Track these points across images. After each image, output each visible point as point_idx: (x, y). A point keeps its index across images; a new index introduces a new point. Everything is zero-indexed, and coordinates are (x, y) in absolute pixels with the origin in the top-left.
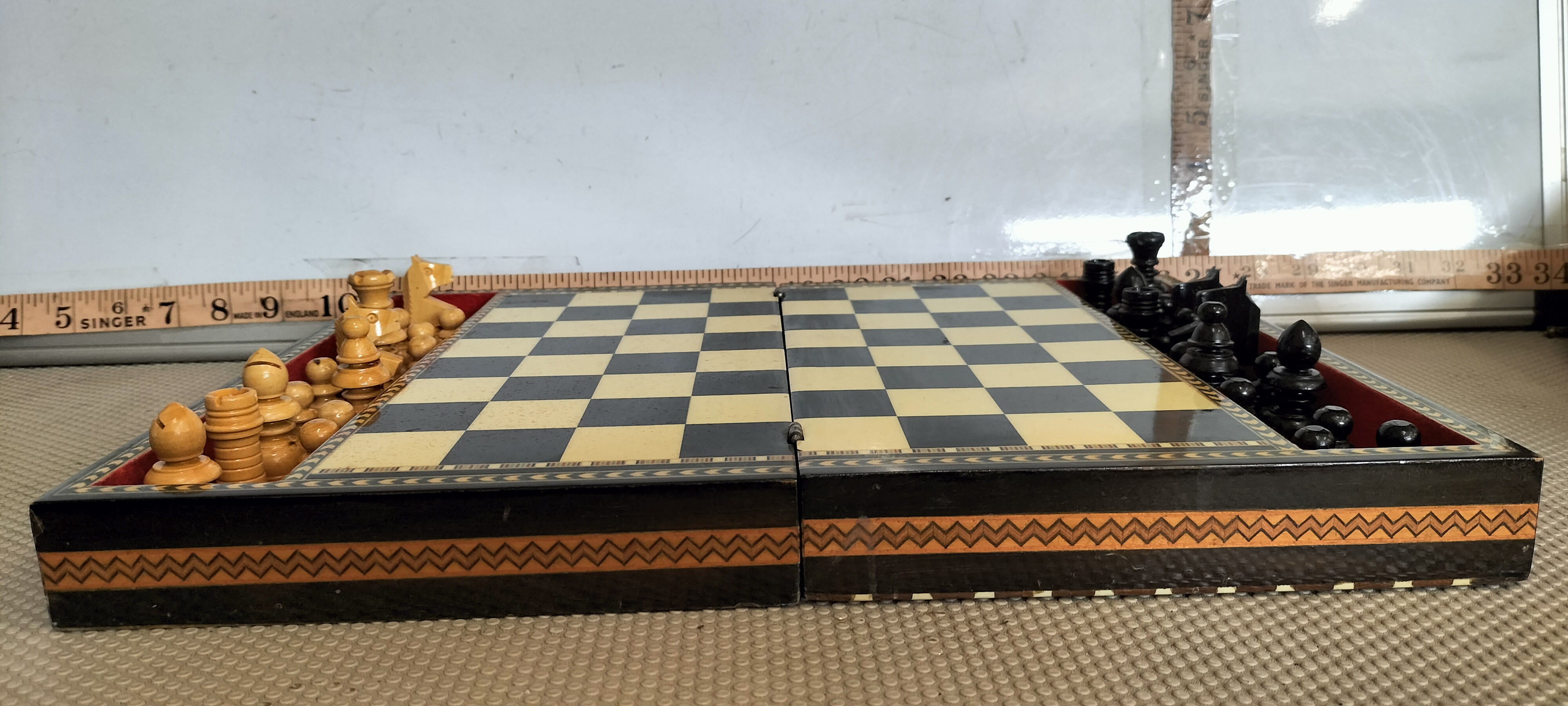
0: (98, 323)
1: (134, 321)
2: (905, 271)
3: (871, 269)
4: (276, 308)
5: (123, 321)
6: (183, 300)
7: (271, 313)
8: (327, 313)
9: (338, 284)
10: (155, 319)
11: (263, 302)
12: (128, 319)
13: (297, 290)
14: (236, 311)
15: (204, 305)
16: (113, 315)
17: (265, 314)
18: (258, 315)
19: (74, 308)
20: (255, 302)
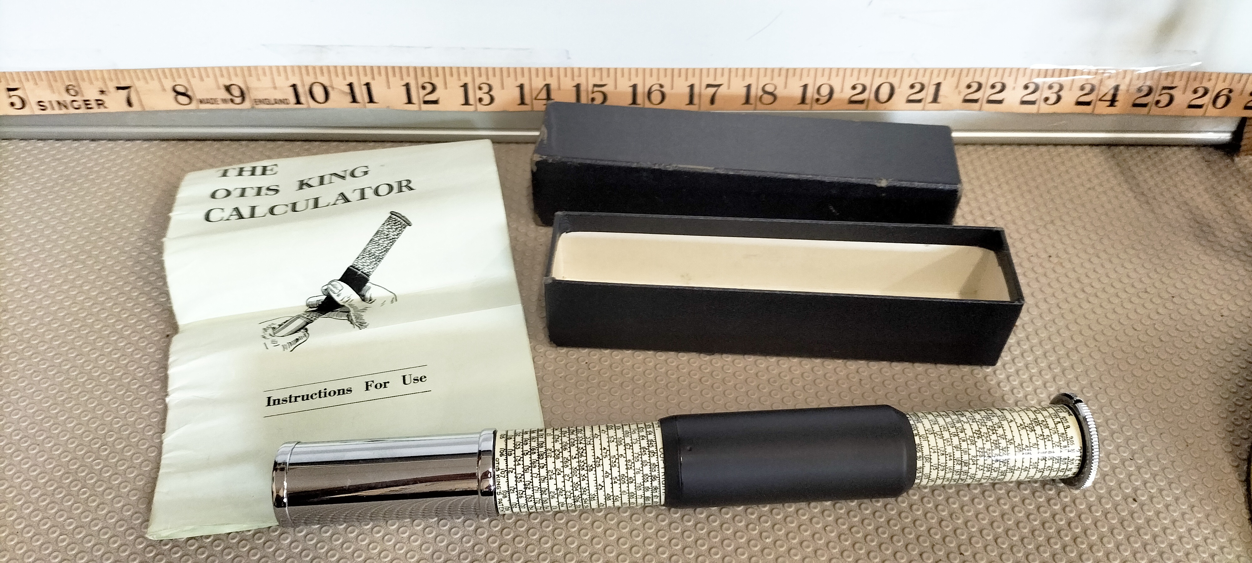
0: (55, 105)
1: (93, 104)
2: (938, 75)
3: (899, 73)
4: (243, 95)
5: (81, 103)
6: (139, 84)
7: (238, 100)
8: (298, 102)
9: (304, 71)
10: (115, 102)
11: (228, 89)
12: (86, 103)
13: (261, 76)
14: (199, 95)
15: (164, 90)
16: (69, 99)
17: (232, 101)
18: (224, 101)
19: (24, 89)
20: (219, 88)
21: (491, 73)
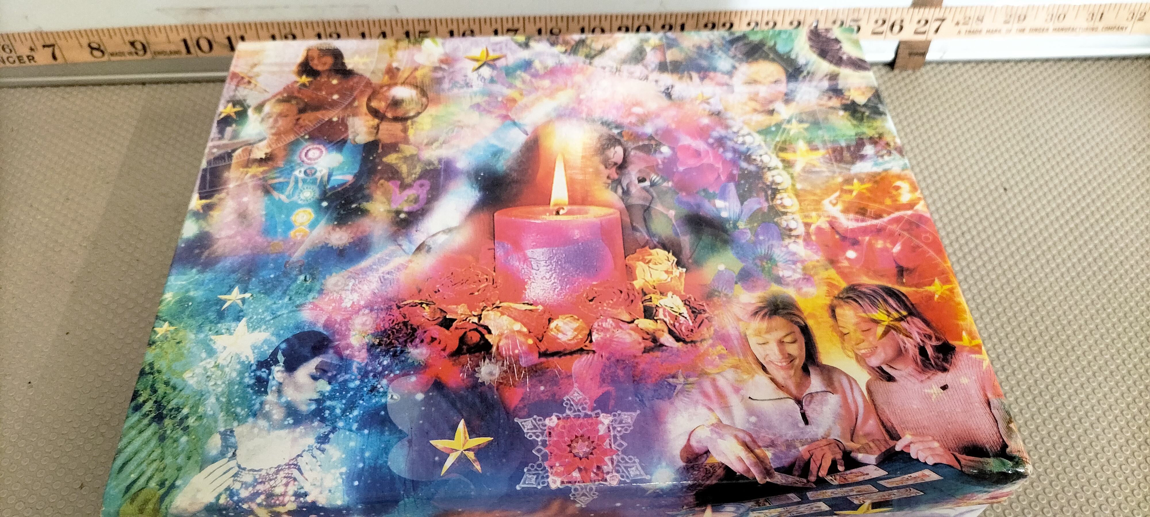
1: (25, 59)
3: (652, 18)
4: (144, 48)
5: (16, 59)
6: (61, 43)
7: (141, 53)
8: (189, 53)
9: (191, 29)
10: (43, 57)
11: (132, 44)
12: (20, 58)
13: (158, 33)
14: (110, 49)
15: (81, 46)
17: (137, 53)
18: (130, 53)
20: (125, 43)
21: (338, 25)
